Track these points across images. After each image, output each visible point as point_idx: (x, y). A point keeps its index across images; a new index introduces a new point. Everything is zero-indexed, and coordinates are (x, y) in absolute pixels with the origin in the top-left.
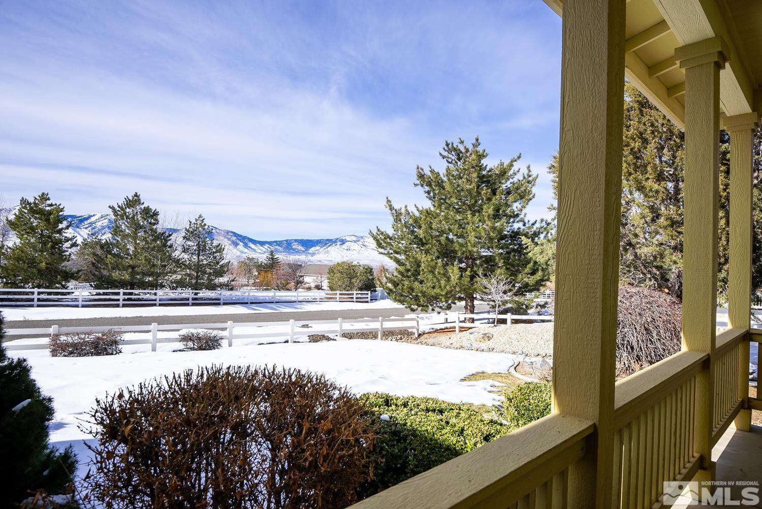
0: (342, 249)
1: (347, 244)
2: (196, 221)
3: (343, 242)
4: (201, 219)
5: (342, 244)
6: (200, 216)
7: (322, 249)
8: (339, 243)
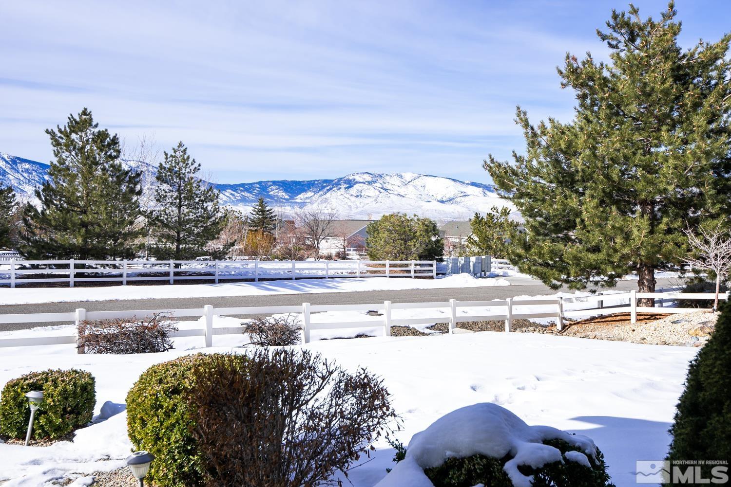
0: (348, 196)
1: (357, 187)
2: (175, 151)
3: (350, 184)
4: (182, 149)
5: (349, 188)
6: (181, 145)
7: (317, 196)
8: (343, 186)
